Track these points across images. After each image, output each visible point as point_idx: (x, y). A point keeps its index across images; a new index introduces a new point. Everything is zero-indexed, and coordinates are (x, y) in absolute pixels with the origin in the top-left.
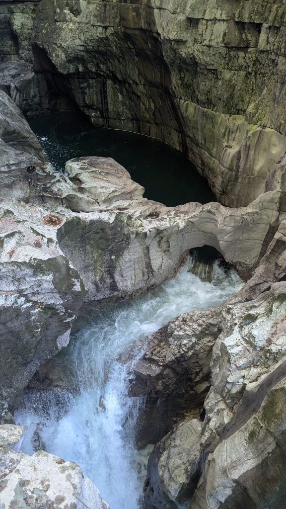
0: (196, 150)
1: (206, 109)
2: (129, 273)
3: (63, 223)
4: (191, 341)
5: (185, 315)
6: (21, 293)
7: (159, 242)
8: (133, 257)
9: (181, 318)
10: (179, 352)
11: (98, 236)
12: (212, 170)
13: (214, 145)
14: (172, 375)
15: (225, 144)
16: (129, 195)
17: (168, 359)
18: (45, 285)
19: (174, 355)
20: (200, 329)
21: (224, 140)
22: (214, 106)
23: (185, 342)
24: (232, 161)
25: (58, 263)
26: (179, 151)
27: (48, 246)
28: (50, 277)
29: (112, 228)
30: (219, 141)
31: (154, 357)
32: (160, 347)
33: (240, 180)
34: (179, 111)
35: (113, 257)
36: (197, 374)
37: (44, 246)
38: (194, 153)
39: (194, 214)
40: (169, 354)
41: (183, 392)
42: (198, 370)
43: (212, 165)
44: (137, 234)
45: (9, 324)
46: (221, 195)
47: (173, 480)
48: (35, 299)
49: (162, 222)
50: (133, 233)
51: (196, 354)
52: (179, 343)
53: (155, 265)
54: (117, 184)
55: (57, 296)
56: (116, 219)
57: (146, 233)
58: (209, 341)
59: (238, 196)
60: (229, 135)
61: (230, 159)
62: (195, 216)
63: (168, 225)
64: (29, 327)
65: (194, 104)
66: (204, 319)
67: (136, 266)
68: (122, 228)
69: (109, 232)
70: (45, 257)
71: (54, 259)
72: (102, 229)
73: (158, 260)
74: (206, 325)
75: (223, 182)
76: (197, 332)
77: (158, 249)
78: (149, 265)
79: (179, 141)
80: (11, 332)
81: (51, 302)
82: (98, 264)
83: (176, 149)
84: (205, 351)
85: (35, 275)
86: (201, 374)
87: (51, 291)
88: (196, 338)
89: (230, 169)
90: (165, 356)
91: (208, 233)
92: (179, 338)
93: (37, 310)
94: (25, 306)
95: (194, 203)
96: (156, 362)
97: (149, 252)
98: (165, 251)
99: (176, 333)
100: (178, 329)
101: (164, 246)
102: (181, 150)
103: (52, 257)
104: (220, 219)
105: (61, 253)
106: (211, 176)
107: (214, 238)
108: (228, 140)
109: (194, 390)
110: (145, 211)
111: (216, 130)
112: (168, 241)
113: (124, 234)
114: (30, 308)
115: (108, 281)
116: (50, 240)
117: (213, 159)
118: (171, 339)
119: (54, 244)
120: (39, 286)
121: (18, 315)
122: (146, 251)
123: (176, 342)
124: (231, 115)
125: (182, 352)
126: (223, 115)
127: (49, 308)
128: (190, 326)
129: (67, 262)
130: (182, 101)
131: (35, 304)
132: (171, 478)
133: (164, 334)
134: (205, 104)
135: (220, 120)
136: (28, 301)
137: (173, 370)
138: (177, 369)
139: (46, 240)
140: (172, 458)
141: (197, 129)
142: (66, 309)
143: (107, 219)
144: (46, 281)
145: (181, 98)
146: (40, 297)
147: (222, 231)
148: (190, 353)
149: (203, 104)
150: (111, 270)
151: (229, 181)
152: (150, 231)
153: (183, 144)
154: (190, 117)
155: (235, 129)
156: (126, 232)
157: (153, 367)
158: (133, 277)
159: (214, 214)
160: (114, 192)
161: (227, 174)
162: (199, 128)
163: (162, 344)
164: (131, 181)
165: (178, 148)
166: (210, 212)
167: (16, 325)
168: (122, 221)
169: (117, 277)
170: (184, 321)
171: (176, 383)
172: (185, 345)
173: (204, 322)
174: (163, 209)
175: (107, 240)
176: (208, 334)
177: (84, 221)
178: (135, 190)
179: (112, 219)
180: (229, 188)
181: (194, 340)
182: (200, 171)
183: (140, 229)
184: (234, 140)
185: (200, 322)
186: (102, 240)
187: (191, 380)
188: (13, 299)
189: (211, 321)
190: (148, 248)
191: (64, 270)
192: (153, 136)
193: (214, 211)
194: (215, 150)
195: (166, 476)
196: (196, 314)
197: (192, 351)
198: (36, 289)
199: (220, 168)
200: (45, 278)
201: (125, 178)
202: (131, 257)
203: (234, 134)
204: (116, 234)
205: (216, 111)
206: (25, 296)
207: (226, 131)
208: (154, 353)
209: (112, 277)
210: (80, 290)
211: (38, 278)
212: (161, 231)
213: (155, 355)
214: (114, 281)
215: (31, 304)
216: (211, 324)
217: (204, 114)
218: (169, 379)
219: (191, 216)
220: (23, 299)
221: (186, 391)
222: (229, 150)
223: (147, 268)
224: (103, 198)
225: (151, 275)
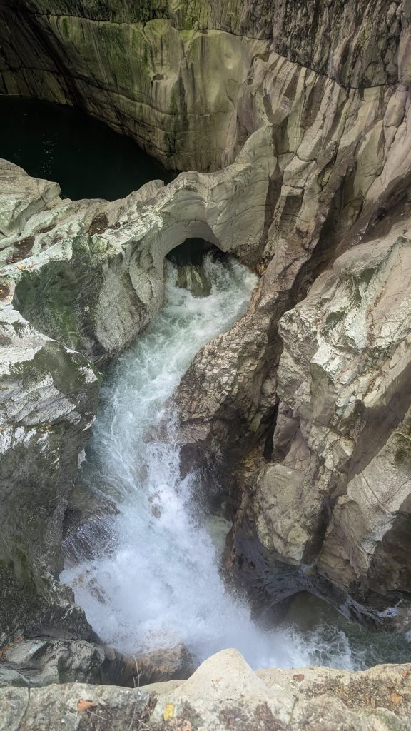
0: (100, 96)
1: (102, 23)
2: (113, 322)
3: (12, 290)
4: (231, 375)
5: (210, 346)
6: (14, 423)
7: (138, 260)
8: (112, 297)
9: (206, 353)
10: (223, 395)
11: (57, 287)
12: (141, 122)
13: (133, 82)
14: (222, 426)
15: (152, 74)
16: (40, 204)
17: (213, 410)
18: (45, 396)
19: (218, 401)
20: (236, 355)
21: (148, 69)
22: (114, 14)
23: (225, 379)
24: (173, 99)
25: (49, 355)
26: (67, 105)
27: (20, 336)
28: (48, 380)
29: (74, 267)
30: (140, 73)
31: (195, 416)
32: (195, 400)
33: (191, 126)
34: (51, 38)
35: (87, 309)
36: (249, 410)
37: (15, 338)
38: (96, 102)
39: (166, 200)
40: (211, 402)
41: (238, 438)
42: (249, 406)
43: (138, 115)
44: (110, 260)
45: (16, 474)
46: (169, 156)
47: (291, 544)
48: (35, 421)
49: (134, 229)
50: (104, 262)
51: (242, 388)
52: (217, 385)
53: (143, 295)
54: (15, 192)
55: (65, 402)
56: (75, 250)
57: (121, 253)
58: (252, 365)
59: (195, 150)
60: (152, 57)
61: (169, 98)
62: (169, 203)
63: (145, 230)
64: (42, 464)
65: (76, 19)
66: (237, 341)
67: (120, 308)
68: (87, 260)
69: (72, 274)
70: (30, 355)
71: (42, 351)
72: (61, 274)
73: (144, 286)
74: (242, 347)
75: (166, 136)
76: (235, 361)
77: (139, 271)
78: (136, 300)
79: (63, 90)
80: (21, 483)
81: (59, 413)
82: (68, 327)
83: (60, 104)
84: (249, 379)
85: (25, 387)
86: (253, 409)
87: (57, 399)
88: (235, 368)
89: (173, 113)
90: (208, 409)
91: (190, 221)
92: (215, 378)
93: (46, 435)
94: (27, 438)
95: (153, 182)
96: (200, 421)
97: (130, 280)
98: (148, 271)
99: (209, 374)
100: (209, 367)
101: (145, 263)
102: (70, 103)
103: (37, 350)
104: (205, 194)
105: (46, 338)
106: (140, 132)
107: (204, 225)
108: (153, 66)
109: (250, 431)
110: (84, 219)
111: (129, 55)
112: (149, 255)
113: (93, 269)
114: (35, 438)
115: (89, 345)
116: (17, 326)
117: (138, 104)
118: (205, 384)
119: (27, 329)
120: (36, 399)
121: (22, 456)
122: (126, 281)
123: (212, 385)
124: (144, 22)
125: (227, 393)
126: (133, 26)
127: (60, 425)
128: (222, 357)
129: (61, 347)
130: (53, 18)
131: (38, 426)
132: (286, 543)
133: (192, 381)
134: (96, 13)
135: (131, 36)
136: (28, 428)
137: (223, 420)
138: (227, 417)
139: (11, 328)
140: (275, 521)
141: (95, 60)
142: (82, 413)
143: (61, 256)
144: (44, 389)
145: (49, 13)
146: (40, 415)
147: (213, 212)
148: (235, 391)
149: (93, 15)
150: (89, 328)
151: (175, 132)
152: (124, 249)
153: (72, 92)
154: (76, 43)
155: (158, 46)
156: (95, 265)
157: (198, 428)
158: (121, 325)
159: (195, 190)
160: (17, 206)
161: (170, 122)
162: (98, 57)
163: (195, 395)
164: (32, 180)
165: (64, 101)
166: (188, 189)
167: (24, 470)
168: (83, 250)
169: (100, 335)
170: (212, 353)
171: (228, 434)
172: (226, 383)
173: (238, 344)
174: (109, 208)
175: (72, 287)
176: (246, 357)
177: (34, 273)
178: (46, 191)
179: (70, 254)
180: (178, 142)
181: (234, 372)
182: (117, 128)
183: (110, 251)
184: (162, 64)
185: (234, 346)
186: (66, 291)
187: (244, 421)
188: (8, 437)
189: (246, 339)
190: (127, 276)
191: (61, 361)
192: (13, 92)
193: (193, 185)
194: (136, 88)
195: (278, 544)
196: (224, 338)
197: (237, 387)
198: (32, 407)
199: (154, 115)
200: (40, 385)
201: (20, 178)
202: (110, 298)
203: (159, 54)
204: (82, 273)
205: (120, 22)
206: (21, 423)
207: (146, 53)
208: (192, 410)
209: (93, 337)
210: (96, 379)
211: (31, 390)
212: (139, 242)
213: (195, 412)
214: (97, 342)
215: (34, 431)
216: (248, 343)
217: (101, 32)
218: (221, 432)
219: (163, 204)
220: (21, 430)
221: (240, 437)
222: (163, 83)
223: (134, 304)
224: (7, 223)
225: (142, 312)
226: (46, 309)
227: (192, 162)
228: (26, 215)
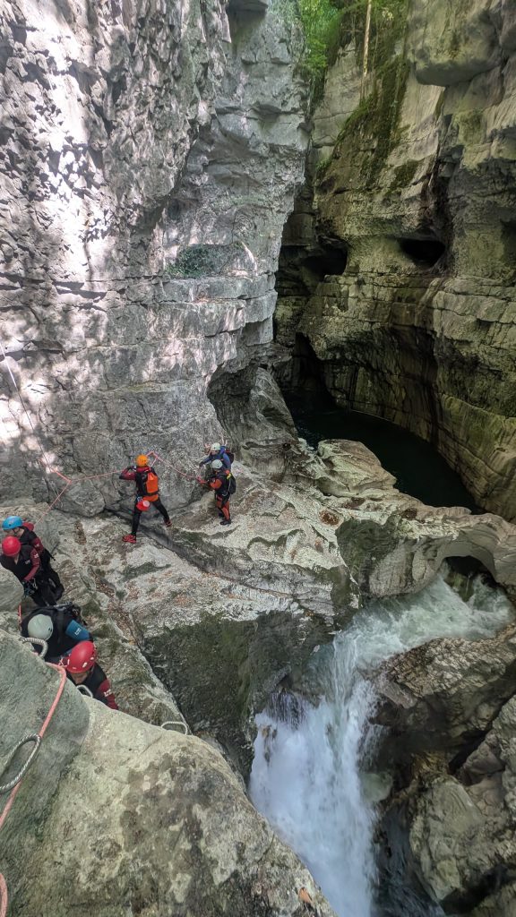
0: (451, 444)
1: (476, 408)
2: (385, 577)
3: (340, 523)
4: (456, 676)
5: (450, 642)
6: (295, 598)
7: (426, 549)
8: (394, 561)
9: (443, 644)
10: (440, 686)
11: (364, 536)
12: (474, 470)
13: (480, 445)
14: (426, 710)
15: (497, 446)
16: (379, 485)
17: (425, 692)
18: (321, 595)
19: (434, 688)
20: (468, 664)
21: (496, 442)
22: (488, 406)
23: (449, 676)
24: (506, 466)
25: (339, 573)
26: (426, 441)
27: (330, 551)
28: (329, 588)
29: (381, 530)
30: (488, 442)
31: (407, 684)
32: (415, 672)
33: (511, 487)
34: (438, 406)
35: (374, 559)
36: (457, 716)
37: (326, 551)
38: (446, 446)
39: (468, 524)
40: (427, 684)
41: (433, 730)
42: (459, 713)
43: (472, 464)
44: (407, 540)
45: (277, 629)
46: (482, 497)
47: (438, 873)
48: (306, 605)
49: (434, 530)
50: (402, 538)
51: (459, 694)
52: (439, 674)
53: (416, 573)
54: (368, 471)
55: (330, 607)
56: (388, 521)
57: (416, 540)
58: (478, 682)
59: (506, 503)
60: (502, 437)
61: (503, 464)
62: (469, 527)
63: (442, 535)
64: (294, 634)
65: (459, 401)
66: (476, 654)
67: (395, 572)
68: (392, 531)
69: (377, 534)
70: (329, 566)
71: (337, 568)
72: (371, 530)
73: (420, 568)
74: (478, 663)
75: (487, 485)
76: (465, 668)
77: (422, 557)
78: (409, 573)
79: (428, 433)
80: (276, 636)
81: (322, 611)
82: (355, 562)
83: (421, 438)
84: (471, 691)
85: (314, 582)
86: (461, 718)
87: (327, 602)
88: (462, 673)
89: (501, 474)
90: (422, 687)
91: (478, 546)
92: (440, 668)
93: (307, 619)
94: (296, 613)
95: (463, 508)
96: (411, 692)
97: (412, 559)
98: (429, 560)
99: (437, 661)
100: (440, 657)
101: (430, 554)
102: (428, 440)
103: (335, 565)
104: (502, 536)
105: (343, 562)
106: (469, 474)
107: (490, 554)
108: (501, 442)
109: (447, 733)
110: (401, 506)
111: (486, 430)
112: (436, 551)
113: (393, 538)
114: (300, 616)
115: (362, 580)
116: (332, 545)
117: (476, 458)
118: (429, 667)
119: (335, 550)
120: (315, 593)
121: (287, 621)
122: (409, 558)
123: (436, 672)
124: (508, 417)
125: (444, 688)
126: (498, 416)
127: (318, 619)
128: (455, 657)
129: (348, 573)
130: (445, 396)
131: (306, 610)
132: (433, 867)
133: (420, 657)
134: (476, 402)
135: (494, 421)
136: (301, 607)
137: (429, 706)
138: (434, 706)
139: (328, 544)
140: (434, 836)
141: (460, 425)
142: (335, 622)
143: (377, 519)
144: (324, 591)
145: (444, 393)
146: (311, 604)
147: (501, 550)
148: (454, 691)
149: (473, 402)
150: (368, 571)
151: (496, 486)
152: (420, 538)
153: (434, 436)
154: (452, 413)
155: (511, 432)
156: (395, 537)
157: (406, 696)
158: (389, 582)
159: (495, 529)
160: (366, 479)
161: (495, 478)
162: (463, 424)
163: (417, 669)
164: (382, 470)
165: (425, 438)
166: (490, 526)
167: (283, 630)
168: (393, 524)
169: (372, 579)
170: (448, 648)
171: (428, 720)
172: (448, 680)
173: (475, 657)
174: (423, 509)
175: (373, 541)
176: (477, 672)
177: (356, 521)
178: (387, 479)
179: (384, 522)
180: (495, 492)
181: (460, 676)
182: (452, 466)
183: (410, 535)
184: (508, 443)
185: (470, 656)
186: (368, 541)
187: (448, 722)
188: (287, 604)
189: (484, 658)
190: (412, 555)
191: (343, 582)
192: (397, 422)
193: (494, 525)
194: (481, 449)
195: (425, 859)
196: (464, 645)
197: (456, 689)
198: (310, 596)
199: (485, 469)
200: (323, 587)
201: (376, 466)
203: (509, 438)
204: (384, 537)
205: (490, 411)
206: (298, 601)
207: (500, 433)
208: (408, 678)
209: (367, 578)
210: (357, 607)
211: (316, 586)
212: (433, 540)
213: (409, 681)
214: (367, 582)
215: (302, 611)
216: (484, 662)
217: (473, 413)
218: (423, 714)
219: (464, 525)
220: (296, 605)
221: (437, 731)
222: (503, 454)
223: (406, 575)
224: (355, 485)
225: (409, 583)
226: (350, 544)
227: (499, 510)
228: (367, 486)
